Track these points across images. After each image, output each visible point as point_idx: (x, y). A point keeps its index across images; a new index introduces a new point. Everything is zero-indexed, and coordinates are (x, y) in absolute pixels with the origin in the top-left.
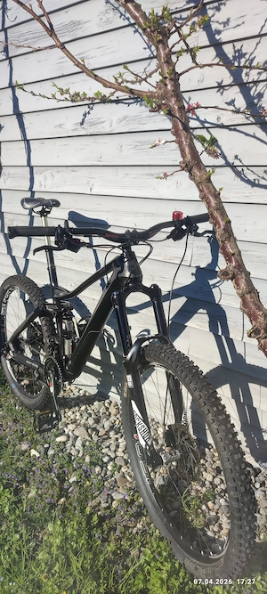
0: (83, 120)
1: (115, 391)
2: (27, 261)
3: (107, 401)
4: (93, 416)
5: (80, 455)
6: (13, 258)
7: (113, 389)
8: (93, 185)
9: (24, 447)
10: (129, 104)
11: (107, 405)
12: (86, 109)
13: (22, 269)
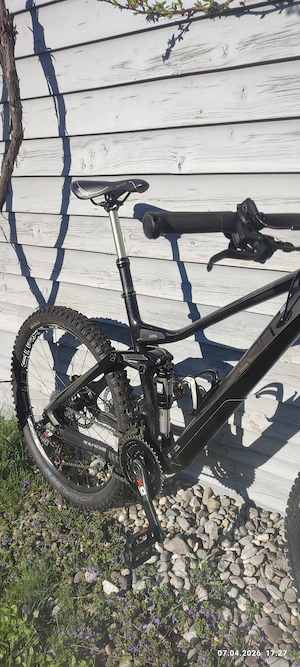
0: (168, 52)
1: (210, 473)
2: (56, 285)
3: (195, 487)
4: (182, 513)
5: (187, 587)
6: (32, 281)
7: (206, 470)
8: (183, 158)
9: (90, 577)
10: (264, 14)
11: (197, 494)
12: (175, 31)
13: (46, 296)
